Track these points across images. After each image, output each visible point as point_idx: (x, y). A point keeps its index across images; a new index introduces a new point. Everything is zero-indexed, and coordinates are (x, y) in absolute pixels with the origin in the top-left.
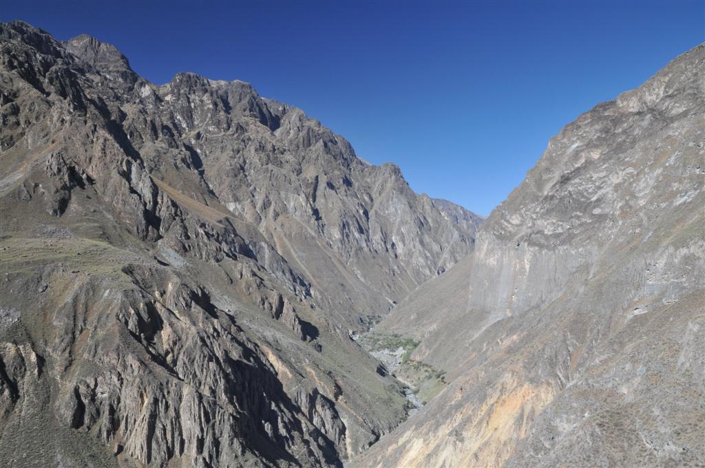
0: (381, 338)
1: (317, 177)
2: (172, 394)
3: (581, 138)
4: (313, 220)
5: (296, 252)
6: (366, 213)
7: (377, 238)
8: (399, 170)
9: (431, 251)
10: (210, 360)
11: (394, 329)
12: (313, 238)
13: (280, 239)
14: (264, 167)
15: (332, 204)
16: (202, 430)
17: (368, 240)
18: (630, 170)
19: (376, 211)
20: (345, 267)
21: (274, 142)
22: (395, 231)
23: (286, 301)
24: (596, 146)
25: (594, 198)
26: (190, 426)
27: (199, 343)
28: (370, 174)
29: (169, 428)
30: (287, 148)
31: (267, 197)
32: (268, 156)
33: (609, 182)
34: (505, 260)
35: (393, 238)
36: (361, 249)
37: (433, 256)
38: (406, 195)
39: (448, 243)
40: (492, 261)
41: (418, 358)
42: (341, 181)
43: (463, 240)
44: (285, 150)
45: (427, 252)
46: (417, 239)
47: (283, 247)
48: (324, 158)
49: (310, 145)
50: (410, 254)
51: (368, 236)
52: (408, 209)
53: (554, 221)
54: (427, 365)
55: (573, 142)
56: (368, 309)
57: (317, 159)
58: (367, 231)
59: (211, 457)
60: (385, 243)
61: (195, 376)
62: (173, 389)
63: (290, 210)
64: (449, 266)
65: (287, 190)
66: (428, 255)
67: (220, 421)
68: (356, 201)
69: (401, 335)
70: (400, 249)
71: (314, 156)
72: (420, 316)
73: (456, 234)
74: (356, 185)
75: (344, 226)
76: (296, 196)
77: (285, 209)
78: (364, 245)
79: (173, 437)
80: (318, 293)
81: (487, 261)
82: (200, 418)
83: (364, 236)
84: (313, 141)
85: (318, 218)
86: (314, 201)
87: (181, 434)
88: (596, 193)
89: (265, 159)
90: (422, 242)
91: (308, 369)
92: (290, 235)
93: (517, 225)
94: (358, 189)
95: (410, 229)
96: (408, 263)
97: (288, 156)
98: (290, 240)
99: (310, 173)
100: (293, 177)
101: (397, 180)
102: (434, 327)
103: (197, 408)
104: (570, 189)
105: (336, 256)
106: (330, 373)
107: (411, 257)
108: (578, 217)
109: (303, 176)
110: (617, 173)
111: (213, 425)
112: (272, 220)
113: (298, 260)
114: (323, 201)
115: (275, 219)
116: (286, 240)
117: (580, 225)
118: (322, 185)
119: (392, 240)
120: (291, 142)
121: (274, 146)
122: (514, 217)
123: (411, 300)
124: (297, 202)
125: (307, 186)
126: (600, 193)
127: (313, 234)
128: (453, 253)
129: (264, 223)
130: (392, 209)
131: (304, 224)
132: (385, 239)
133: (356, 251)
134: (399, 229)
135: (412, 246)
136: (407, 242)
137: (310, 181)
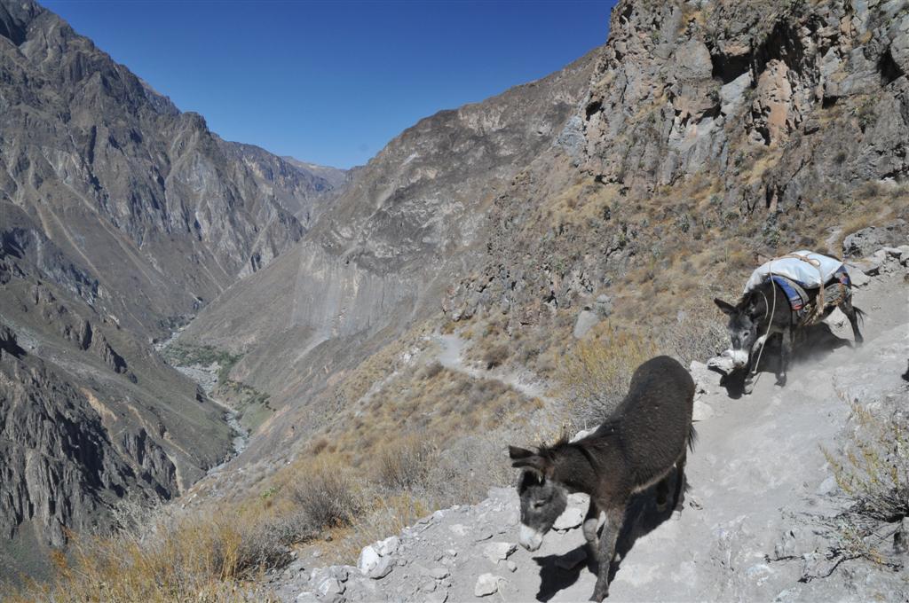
0: (191, 349)
1: (94, 128)
2: (15, 460)
3: (419, 149)
4: (91, 190)
5: (71, 234)
6: (161, 181)
7: (176, 214)
8: (204, 123)
9: (243, 233)
10: (44, 418)
11: (204, 339)
12: (93, 214)
13: (48, 215)
14: (14, 107)
15: (117, 168)
16: (52, 492)
17: (164, 217)
18: (460, 204)
19: (174, 177)
20: (137, 254)
21: (24, 66)
22: (199, 206)
23: (94, 330)
24: (432, 165)
25: (425, 226)
26: (37, 488)
27: (29, 402)
28: (165, 125)
29: (15, 494)
30: (45, 79)
31: (22, 154)
32: (18, 90)
33: (440, 212)
34: (333, 275)
35: (197, 214)
36: (155, 229)
37: (245, 237)
38: (213, 158)
39: (265, 223)
40: (319, 275)
41: (238, 379)
42: (128, 135)
43: (283, 221)
44: (43, 82)
45: (238, 234)
46: (227, 218)
47: (53, 226)
48: (102, 101)
49: (80, 78)
50: (217, 236)
51: (164, 211)
52: (215, 178)
53: (385, 244)
54: (248, 387)
55: (412, 152)
56: (169, 308)
57: (93, 100)
58: (164, 206)
59: (64, 516)
60: (187, 221)
61: (29, 437)
62: (14, 455)
63: (58, 174)
64: (267, 257)
65: (52, 145)
66: (240, 237)
67: (69, 481)
68: (149, 163)
69: (215, 347)
70: (205, 230)
71: (88, 96)
72: (236, 324)
73: (274, 213)
74: (148, 140)
75: (134, 200)
76: (66, 154)
77: (50, 173)
78: (160, 223)
79: (21, 503)
80: (107, 293)
81: (314, 274)
82: (49, 480)
83: (159, 212)
84: (85, 72)
85: (98, 188)
86: (91, 161)
87: (28, 499)
88: (427, 220)
89: (14, 96)
90: (232, 221)
91: (130, 407)
92: (61, 210)
93: (347, 239)
94: (151, 147)
95: (218, 204)
96: (215, 247)
97: (48, 92)
98: (62, 216)
99: (84, 121)
100: (59, 125)
101: (201, 138)
102: (252, 339)
103: (45, 471)
104: (403, 210)
105: (123, 239)
106: (152, 408)
107: (219, 239)
108: (408, 244)
109: (74, 123)
110: (448, 204)
111: (62, 485)
112: (33, 187)
113: (75, 246)
114: (103, 162)
115: (38, 187)
116: (56, 217)
117: (410, 252)
118: (102, 141)
119: (194, 217)
120: (50, 68)
121: (24, 75)
122: (344, 229)
123: (223, 302)
124: (66, 163)
125: (81, 139)
126: (431, 221)
127: (93, 209)
128: (270, 235)
129: (21, 192)
130: (195, 177)
131: (79, 195)
132: (187, 216)
133: (150, 232)
134: (204, 203)
135: (220, 225)
136: (214, 221)
137: (84, 133)
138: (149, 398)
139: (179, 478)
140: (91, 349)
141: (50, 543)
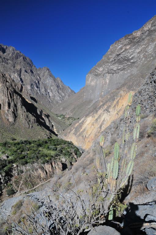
1: (21, 69)
3: (122, 44)
4: (20, 82)
6: (38, 82)
7: (43, 90)
14: (1, 63)
15: (27, 77)
19: (42, 82)
24: (128, 45)
25: (131, 57)
32: (3, 60)
35: (48, 90)
38: (52, 77)
39: (67, 93)
41: (68, 116)
42: (30, 71)
46: (57, 91)
48: (23, 63)
49: (17, 58)
52: (53, 81)
53: (117, 65)
55: (119, 45)
59: (14, 110)
60: (46, 92)
65: (10, 72)
66: (61, 96)
68: (35, 78)
70: (51, 94)
71: (19, 62)
74: (35, 73)
75: (32, 85)
76: (14, 74)
78: (39, 92)
83: (38, 89)
84: (19, 57)
95: (54, 88)
96: (54, 99)
97: (9, 61)
99: (18, 67)
100: (12, 68)
101: (49, 72)
107: (55, 97)
114: (23, 76)
117: (127, 65)
120: (10, 57)
121: (4, 57)
122: (100, 68)
130: (48, 81)
134: (50, 88)
135: (55, 94)
136: (53, 92)
137: (18, 70)
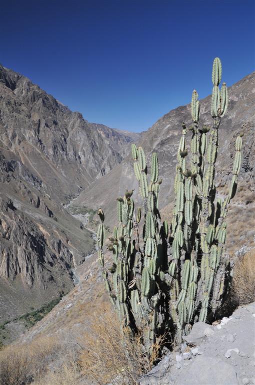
0: (78, 208)
1: (40, 120)
3: (171, 123)
4: (39, 145)
5: (31, 162)
7: (71, 153)
8: (81, 115)
9: (98, 160)
11: (83, 204)
12: (39, 154)
13: (23, 155)
15: (48, 135)
16: (27, 264)
17: (66, 155)
19: (70, 138)
20: (56, 170)
21: (15, 98)
22: (80, 150)
23: (41, 200)
25: (174, 155)
26: (22, 262)
28: (67, 117)
29: (14, 264)
30: (22, 102)
31: (14, 132)
34: (135, 177)
35: (79, 153)
36: (63, 159)
37: (99, 162)
39: (106, 156)
41: (97, 220)
42: (52, 122)
43: (114, 155)
44: (21, 104)
45: (96, 160)
46: (91, 154)
47: (25, 159)
49: (35, 101)
50: (87, 161)
51: (66, 152)
55: (168, 124)
56: (69, 192)
57: (39, 109)
58: (66, 150)
60: (75, 156)
63: (27, 139)
64: (107, 170)
65: (24, 128)
66: (97, 162)
67: (33, 259)
68: (60, 133)
69: (87, 207)
70: (82, 159)
71: (37, 108)
72: (95, 197)
73: (110, 152)
74: (60, 124)
75: (55, 148)
76: (29, 131)
77: (24, 138)
78: (65, 157)
79: (16, 267)
80: (45, 185)
81: (128, 177)
82: (26, 259)
83: (65, 152)
84: (36, 99)
85: (41, 144)
86: (38, 134)
87: (19, 266)
88: (175, 153)
89: (11, 110)
90: (93, 155)
91: (55, 231)
92: (28, 153)
94: (61, 126)
95: (87, 148)
96: (87, 166)
97: (23, 107)
98: (28, 156)
99: (36, 117)
100: (27, 119)
101: (81, 122)
103: (24, 255)
104: (164, 149)
105: (50, 163)
106: (63, 232)
107: (88, 163)
108: (167, 163)
109: (32, 119)
111: (31, 261)
112: (18, 144)
113: (33, 167)
114: (43, 133)
115: (19, 144)
116: (26, 156)
117: (168, 167)
118: (43, 125)
124: (29, 134)
125: (35, 125)
127: (39, 152)
128: (109, 161)
129: (13, 146)
130: (79, 138)
131: (34, 146)
132: (75, 154)
133: (61, 160)
134: (82, 148)
135: (88, 157)
136: (86, 155)
137: (36, 122)
138: (62, 227)
139: (74, 260)
140: (40, 208)
141: (27, 283)
